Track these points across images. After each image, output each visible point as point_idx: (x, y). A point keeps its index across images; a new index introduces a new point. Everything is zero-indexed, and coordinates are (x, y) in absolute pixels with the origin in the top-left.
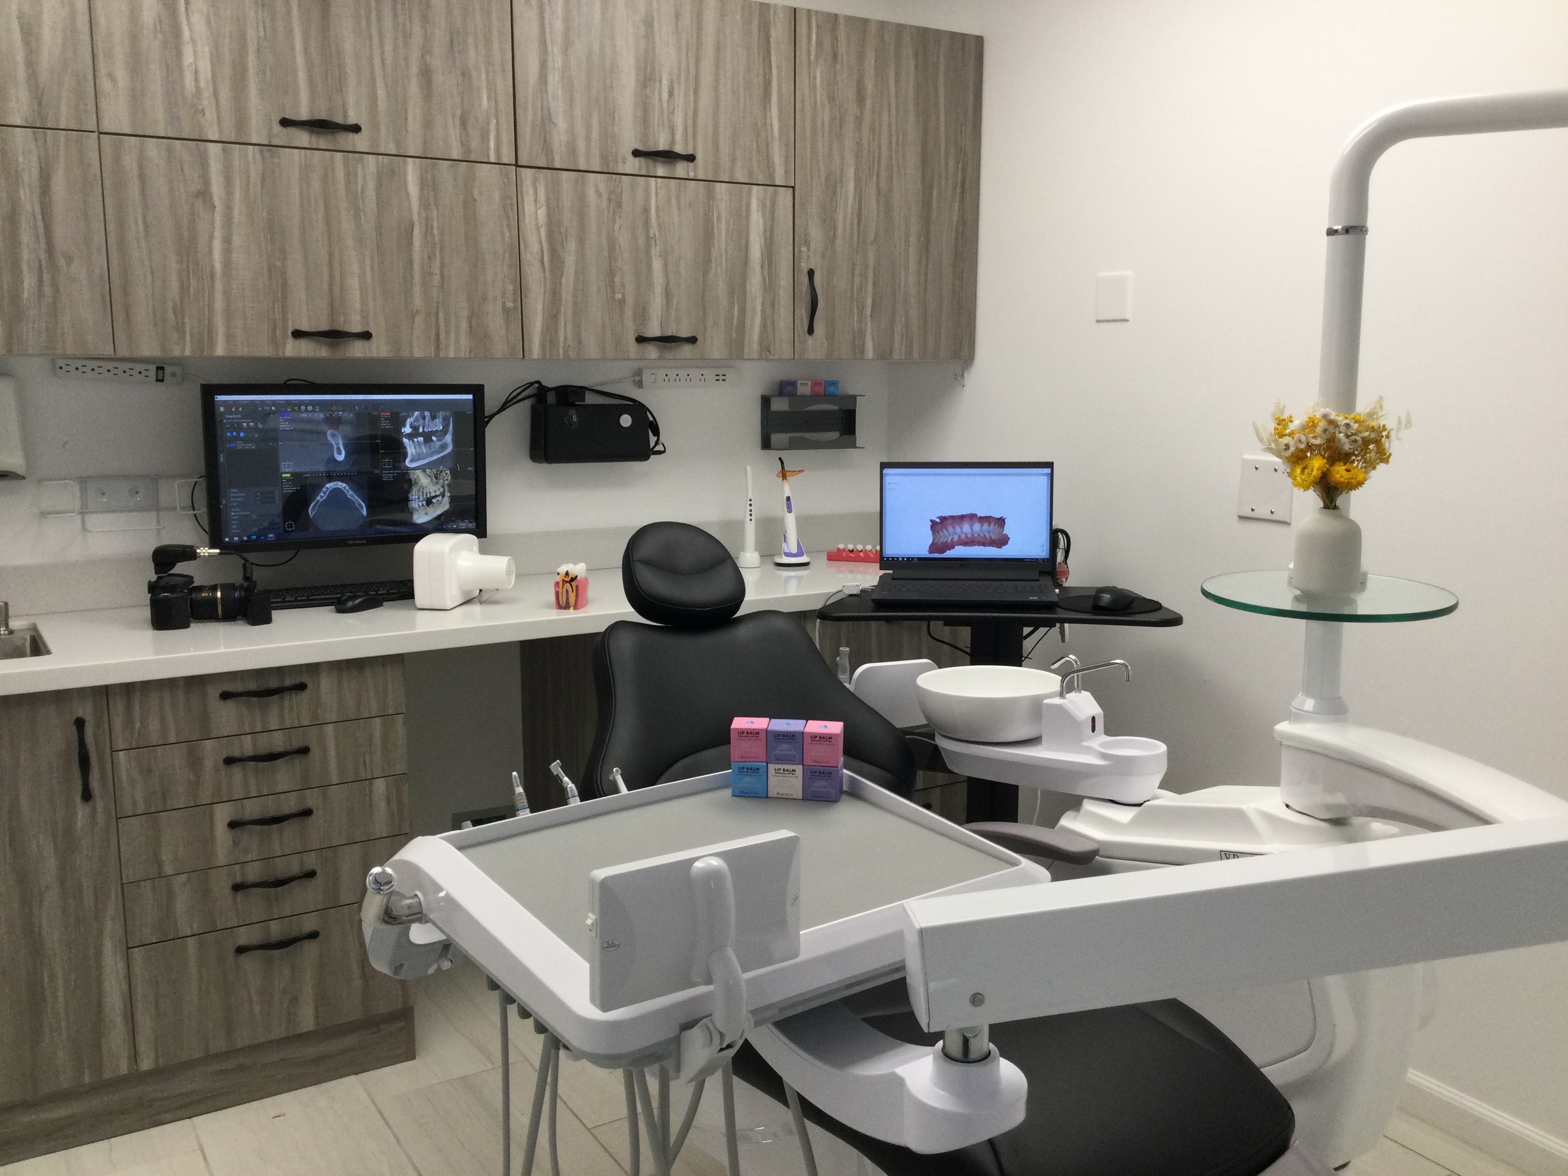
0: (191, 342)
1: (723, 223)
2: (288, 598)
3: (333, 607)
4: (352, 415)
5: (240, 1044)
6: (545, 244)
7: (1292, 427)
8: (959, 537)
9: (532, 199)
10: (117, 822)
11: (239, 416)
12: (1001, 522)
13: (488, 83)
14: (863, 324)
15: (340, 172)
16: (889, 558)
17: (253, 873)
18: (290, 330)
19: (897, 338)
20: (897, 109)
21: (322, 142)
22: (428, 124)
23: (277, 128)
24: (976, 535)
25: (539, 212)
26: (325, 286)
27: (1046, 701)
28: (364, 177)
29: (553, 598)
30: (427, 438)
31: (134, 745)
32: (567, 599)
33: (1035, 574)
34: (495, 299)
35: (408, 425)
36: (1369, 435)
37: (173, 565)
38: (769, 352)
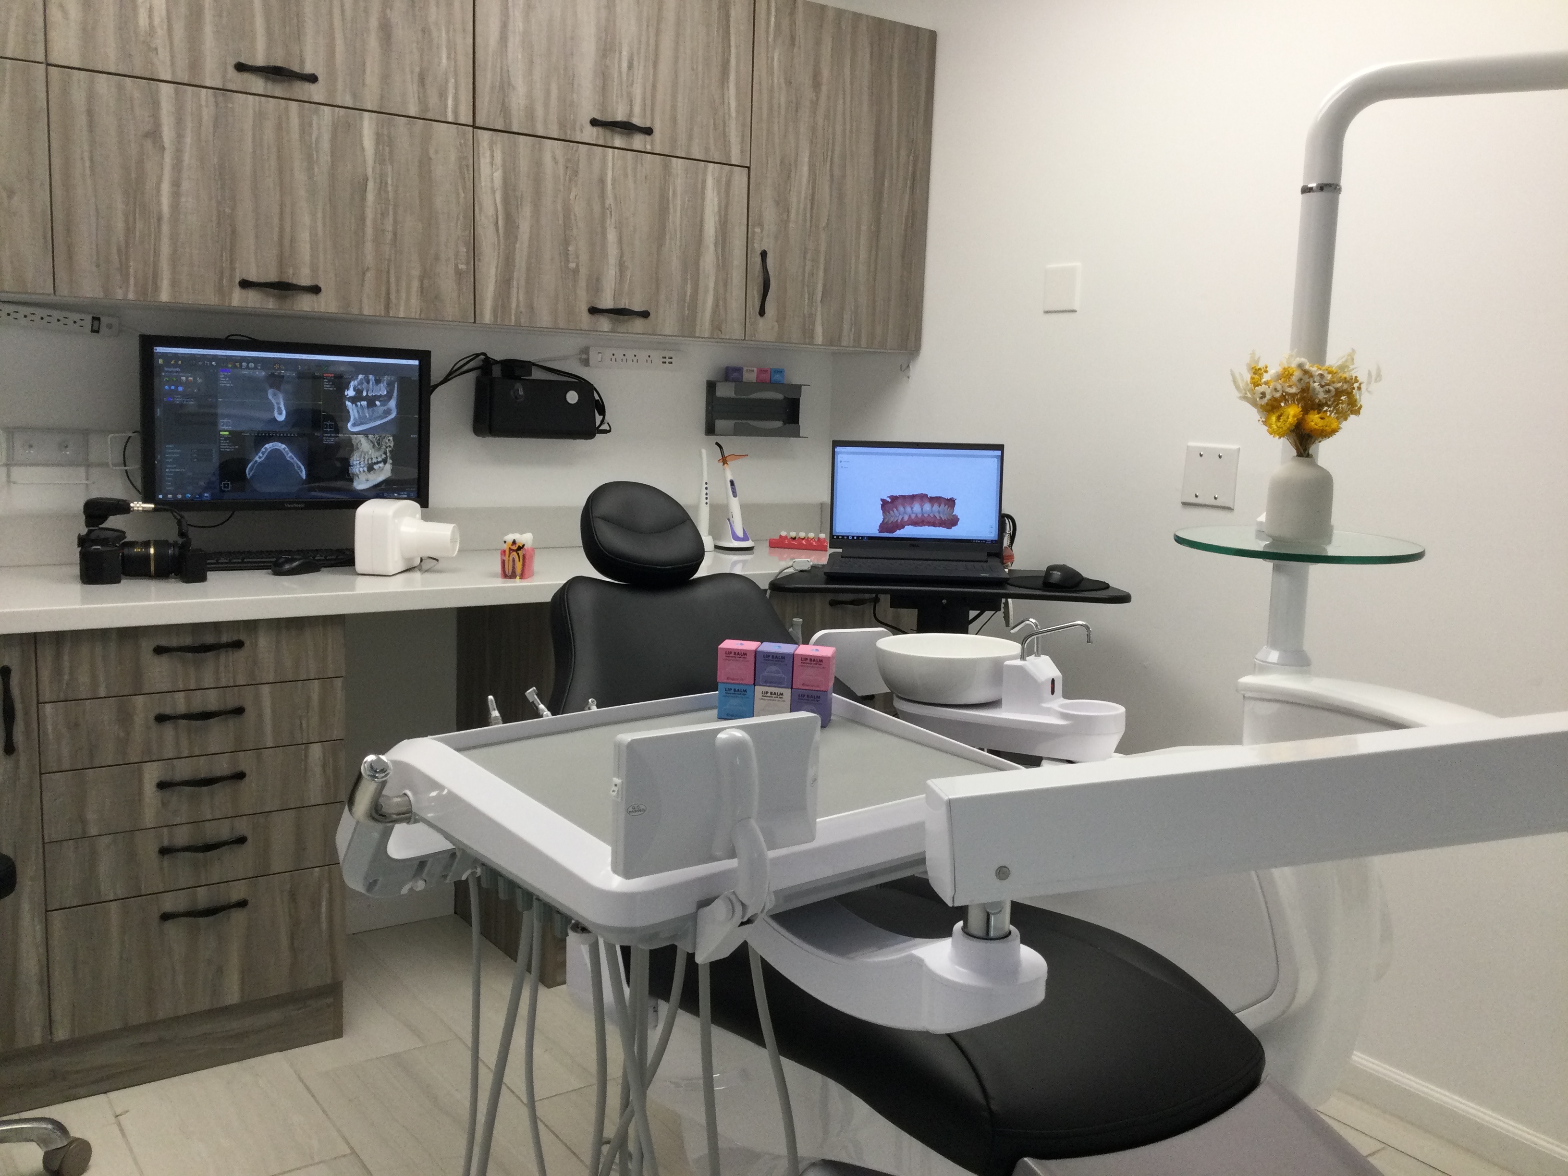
0: (135, 285)
1: (679, 198)
2: (222, 560)
3: (270, 570)
4: (294, 374)
5: (161, 1015)
6: (500, 207)
7: (1266, 377)
8: (910, 516)
9: (488, 160)
10: (40, 777)
11: (178, 369)
12: (951, 502)
13: (449, 41)
14: (813, 308)
15: (295, 121)
16: (839, 536)
17: (182, 837)
18: (237, 280)
19: (846, 327)
20: (852, 98)
21: (278, 90)
22: (386, 78)
23: (231, 72)
24: (926, 515)
25: (495, 174)
26: (276, 238)
27: (1007, 663)
28: (319, 129)
29: (498, 568)
30: (371, 402)
31: (62, 697)
32: (514, 568)
33: (984, 556)
34: (448, 260)
35: (351, 388)
36: (1342, 386)
37: (104, 518)
38: (721, 331)
